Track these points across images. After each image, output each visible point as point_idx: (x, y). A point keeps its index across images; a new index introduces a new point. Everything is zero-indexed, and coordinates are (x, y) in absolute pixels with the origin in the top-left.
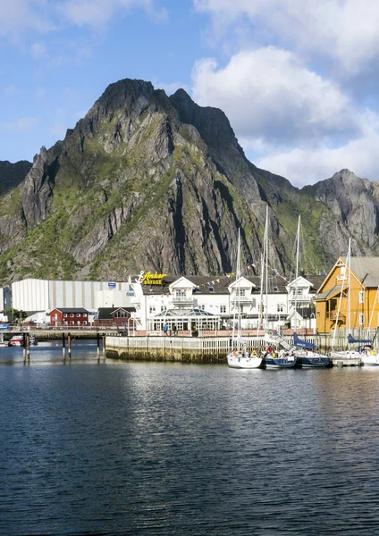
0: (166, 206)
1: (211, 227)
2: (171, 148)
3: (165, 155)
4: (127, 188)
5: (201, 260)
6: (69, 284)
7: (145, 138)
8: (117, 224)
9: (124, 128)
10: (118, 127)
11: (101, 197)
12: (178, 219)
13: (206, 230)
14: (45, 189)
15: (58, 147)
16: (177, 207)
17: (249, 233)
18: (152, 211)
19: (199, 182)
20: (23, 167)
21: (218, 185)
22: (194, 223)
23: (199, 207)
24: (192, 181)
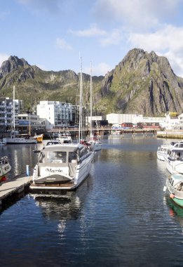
0: (148, 89)
1: (162, 96)
2: (149, 70)
3: (147, 72)
4: (135, 84)
5: (159, 107)
6: (124, 115)
7: (141, 67)
8: (131, 96)
9: (134, 64)
10: (132, 64)
11: (126, 87)
12: (151, 94)
13: (160, 97)
14: (109, 84)
15: (113, 71)
16: (151, 89)
17: (174, 98)
18: (143, 91)
19: (158, 81)
20: (101, 78)
21: (164, 82)
22: (156, 95)
23: (158, 90)
24: (156, 81)
